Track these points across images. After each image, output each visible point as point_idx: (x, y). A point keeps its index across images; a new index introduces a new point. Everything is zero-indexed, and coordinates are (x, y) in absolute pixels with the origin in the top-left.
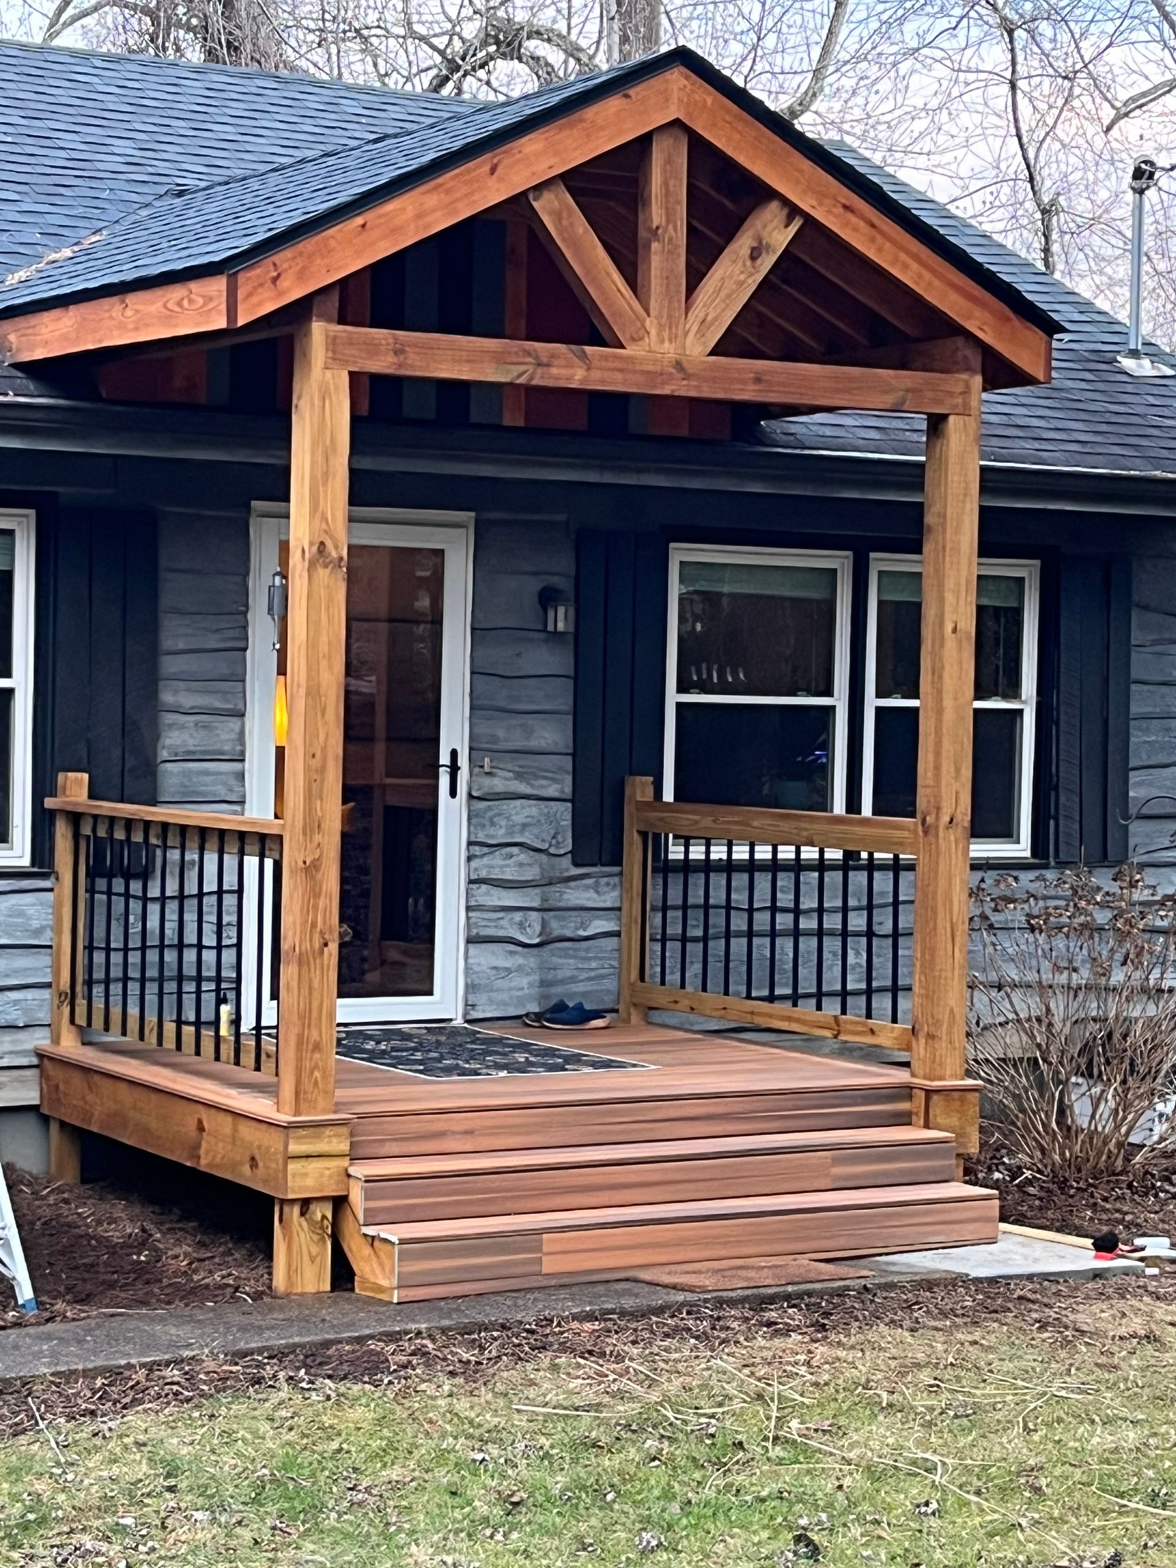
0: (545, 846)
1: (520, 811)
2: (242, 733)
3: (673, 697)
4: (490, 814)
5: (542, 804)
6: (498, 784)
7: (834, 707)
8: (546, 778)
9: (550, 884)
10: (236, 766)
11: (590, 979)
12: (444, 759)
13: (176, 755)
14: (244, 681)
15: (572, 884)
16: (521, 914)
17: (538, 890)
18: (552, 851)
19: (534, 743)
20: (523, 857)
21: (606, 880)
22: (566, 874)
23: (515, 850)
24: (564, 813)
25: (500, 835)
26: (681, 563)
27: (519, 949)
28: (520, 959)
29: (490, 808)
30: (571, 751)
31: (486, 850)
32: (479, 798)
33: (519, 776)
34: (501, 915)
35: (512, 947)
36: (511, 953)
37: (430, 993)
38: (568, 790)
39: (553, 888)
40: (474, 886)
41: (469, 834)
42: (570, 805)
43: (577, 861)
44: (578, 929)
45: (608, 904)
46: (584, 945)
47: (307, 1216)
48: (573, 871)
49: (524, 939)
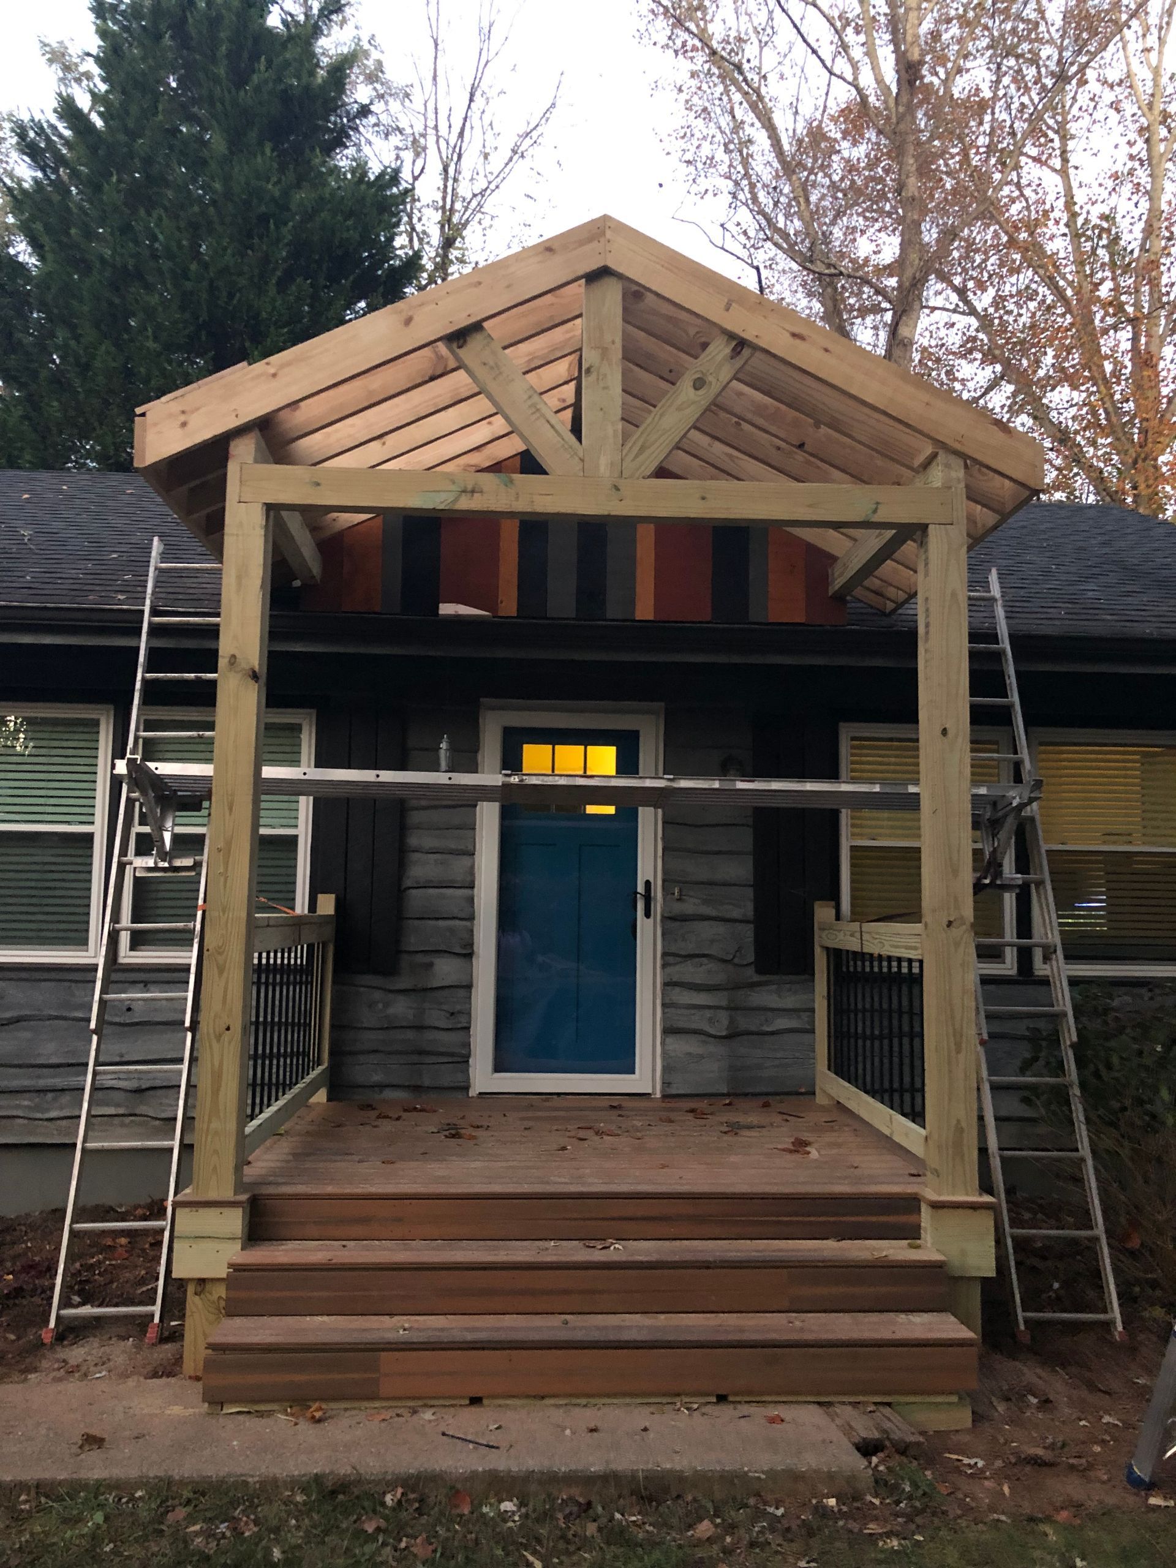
0: (730, 957)
1: (707, 931)
2: (472, 867)
3: (847, 842)
4: (682, 931)
5: (728, 925)
6: (689, 907)
8: (730, 904)
9: (735, 988)
10: (466, 892)
11: (776, 1067)
12: (640, 888)
13: (419, 883)
14: (474, 829)
15: (757, 989)
16: (712, 1011)
17: (725, 993)
18: (736, 961)
19: (719, 877)
20: (712, 966)
21: (788, 986)
22: (752, 981)
23: (704, 960)
24: (748, 932)
25: (690, 947)
26: (851, 737)
27: (709, 1039)
28: (713, 1048)
29: (682, 927)
30: (753, 883)
31: (679, 959)
32: (672, 919)
33: (706, 902)
34: (693, 1011)
35: (703, 1037)
36: (703, 1042)
37: (634, 1073)
38: (750, 914)
39: (739, 991)
40: (668, 988)
41: (663, 947)
42: (752, 926)
43: (759, 971)
44: (762, 1025)
45: (790, 1006)
46: (767, 1038)
47: (202, 1296)
48: (756, 978)
49: (712, 1031)
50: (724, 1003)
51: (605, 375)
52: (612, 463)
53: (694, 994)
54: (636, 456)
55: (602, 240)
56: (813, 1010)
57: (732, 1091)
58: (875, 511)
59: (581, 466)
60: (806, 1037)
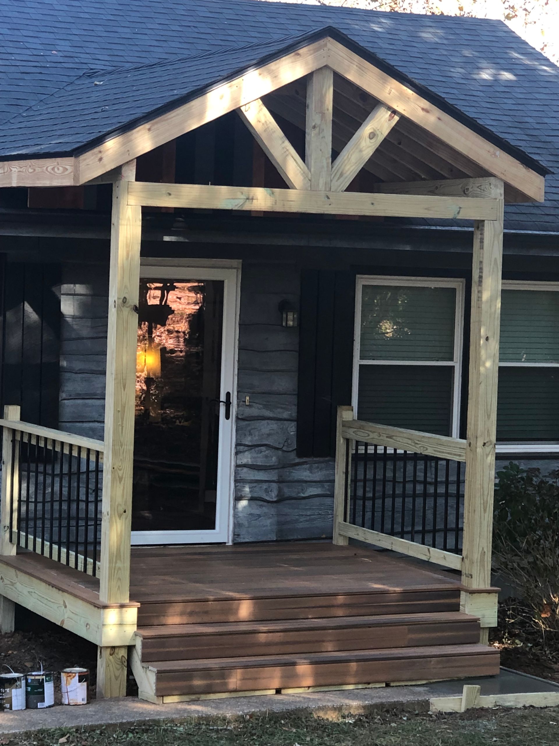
0: (281, 446)
1: (266, 427)
3: (357, 362)
4: (249, 428)
5: (279, 423)
6: (255, 411)
7: (454, 367)
8: (282, 408)
9: (283, 467)
10: (100, 402)
11: (307, 521)
12: (223, 398)
13: (70, 396)
14: (106, 355)
15: (297, 467)
16: (267, 484)
17: (276, 471)
18: (284, 449)
19: (275, 388)
20: (268, 452)
21: (316, 465)
22: (294, 462)
23: (263, 448)
24: (292, 429)
25: (254, 440)
26: (363, 286)
27: (265, 504)
28: (266, 509)
29: (249, 425)
30: (296, 393)
31: (246, 448)
32: (243, 419)
33: (266, 407)
34: (255, 485)
35: (262, 503)
36: (261, 506)
37: (214, 528)
38: (294, 415)
39: (286, 470)
40: (239, 469)
41: (237, 440)
42: (295, 423)
43: (300, 454)
44: (299, 493)
45: (317, 479)
46: (303, 501)
47: (114, 656)
48: (297, 460)
49: (268, 498)
50: (275, 478)
51: (323, 130)
52: (326, 183)
53: (256, 472)
54: (339, 179)
55: (325, 49)
56: (334, 481)
57: (279, 539)
58: (458, 213)
59: (309, 184)
60: (328, 500)
